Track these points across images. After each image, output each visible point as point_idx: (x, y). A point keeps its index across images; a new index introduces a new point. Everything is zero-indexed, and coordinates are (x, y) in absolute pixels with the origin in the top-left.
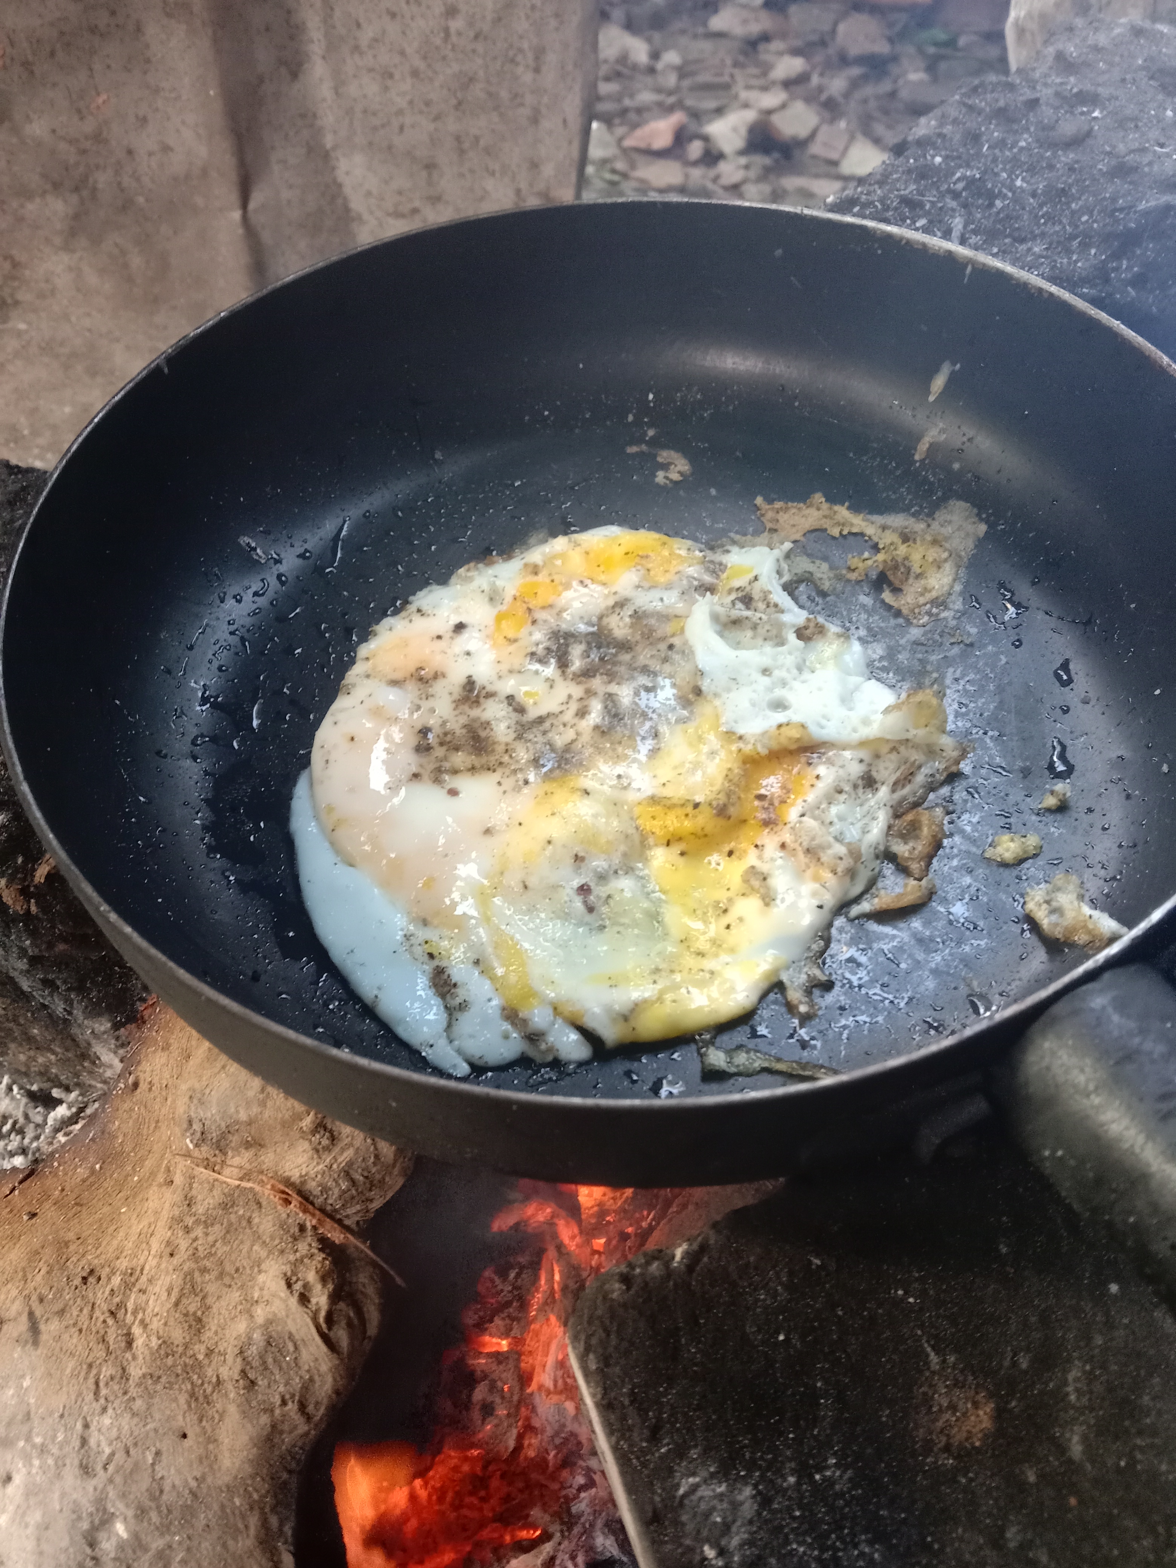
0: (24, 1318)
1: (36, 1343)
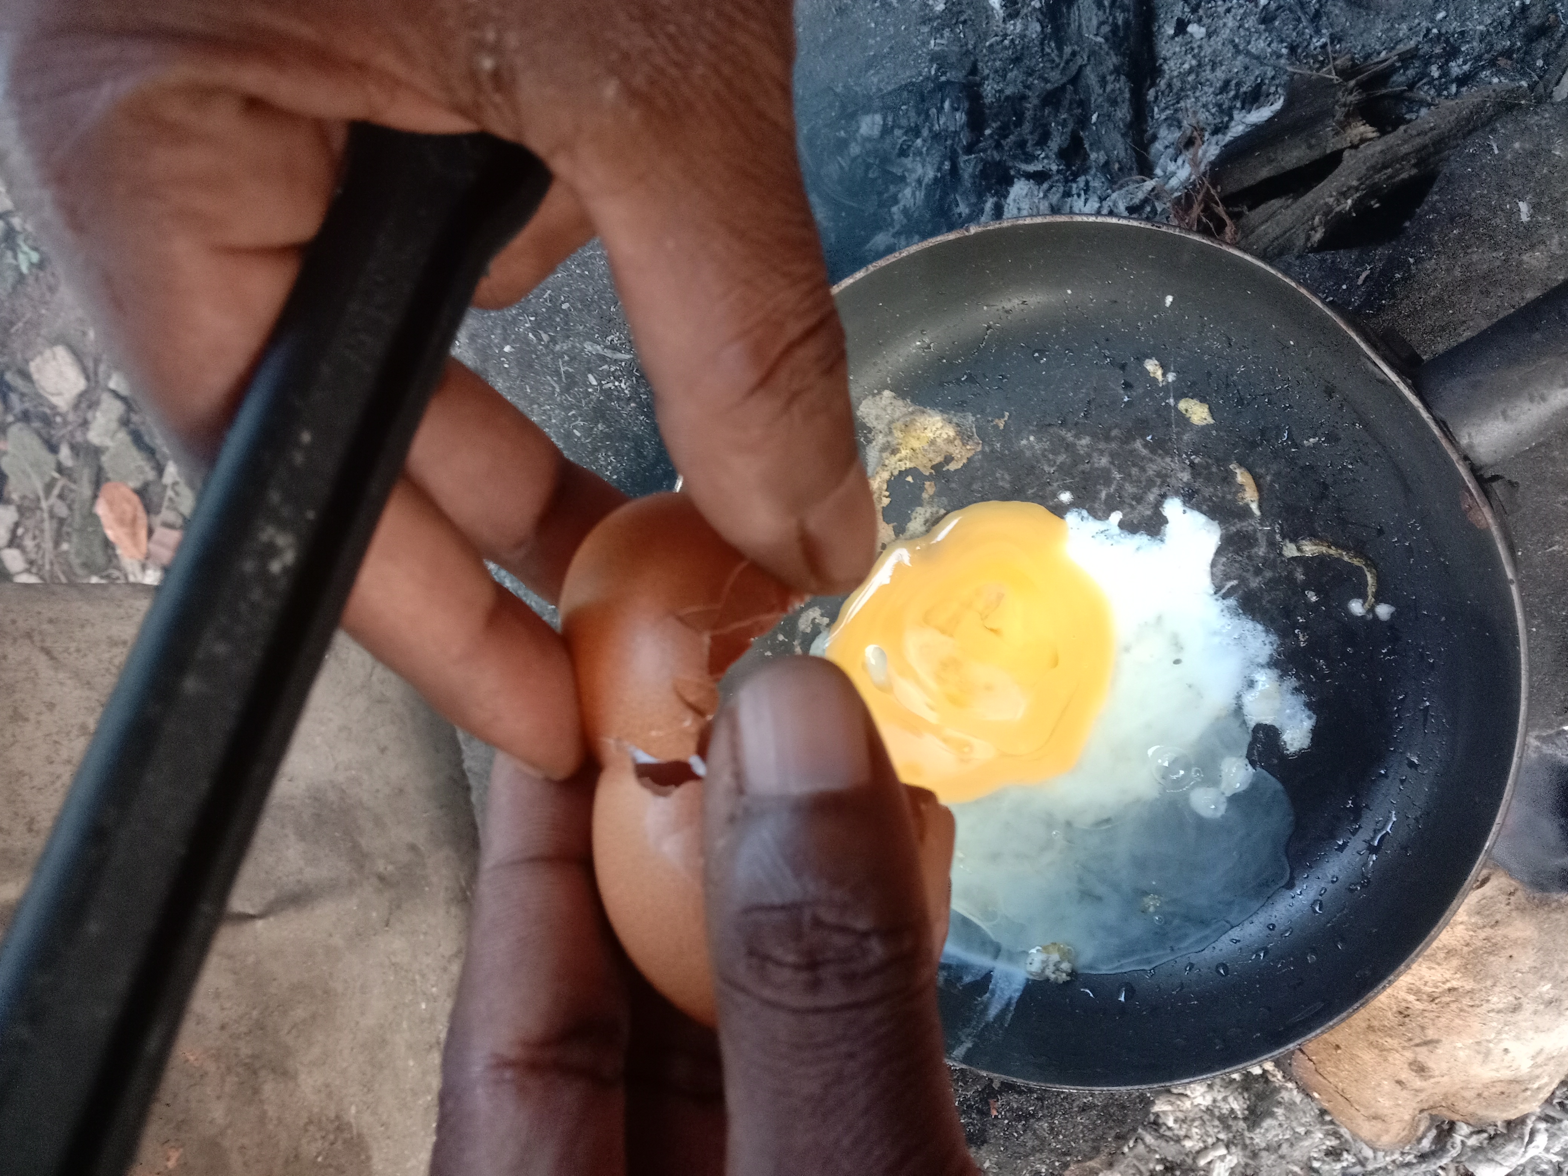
0: (1418, 1049)
1: (1438, 1041)
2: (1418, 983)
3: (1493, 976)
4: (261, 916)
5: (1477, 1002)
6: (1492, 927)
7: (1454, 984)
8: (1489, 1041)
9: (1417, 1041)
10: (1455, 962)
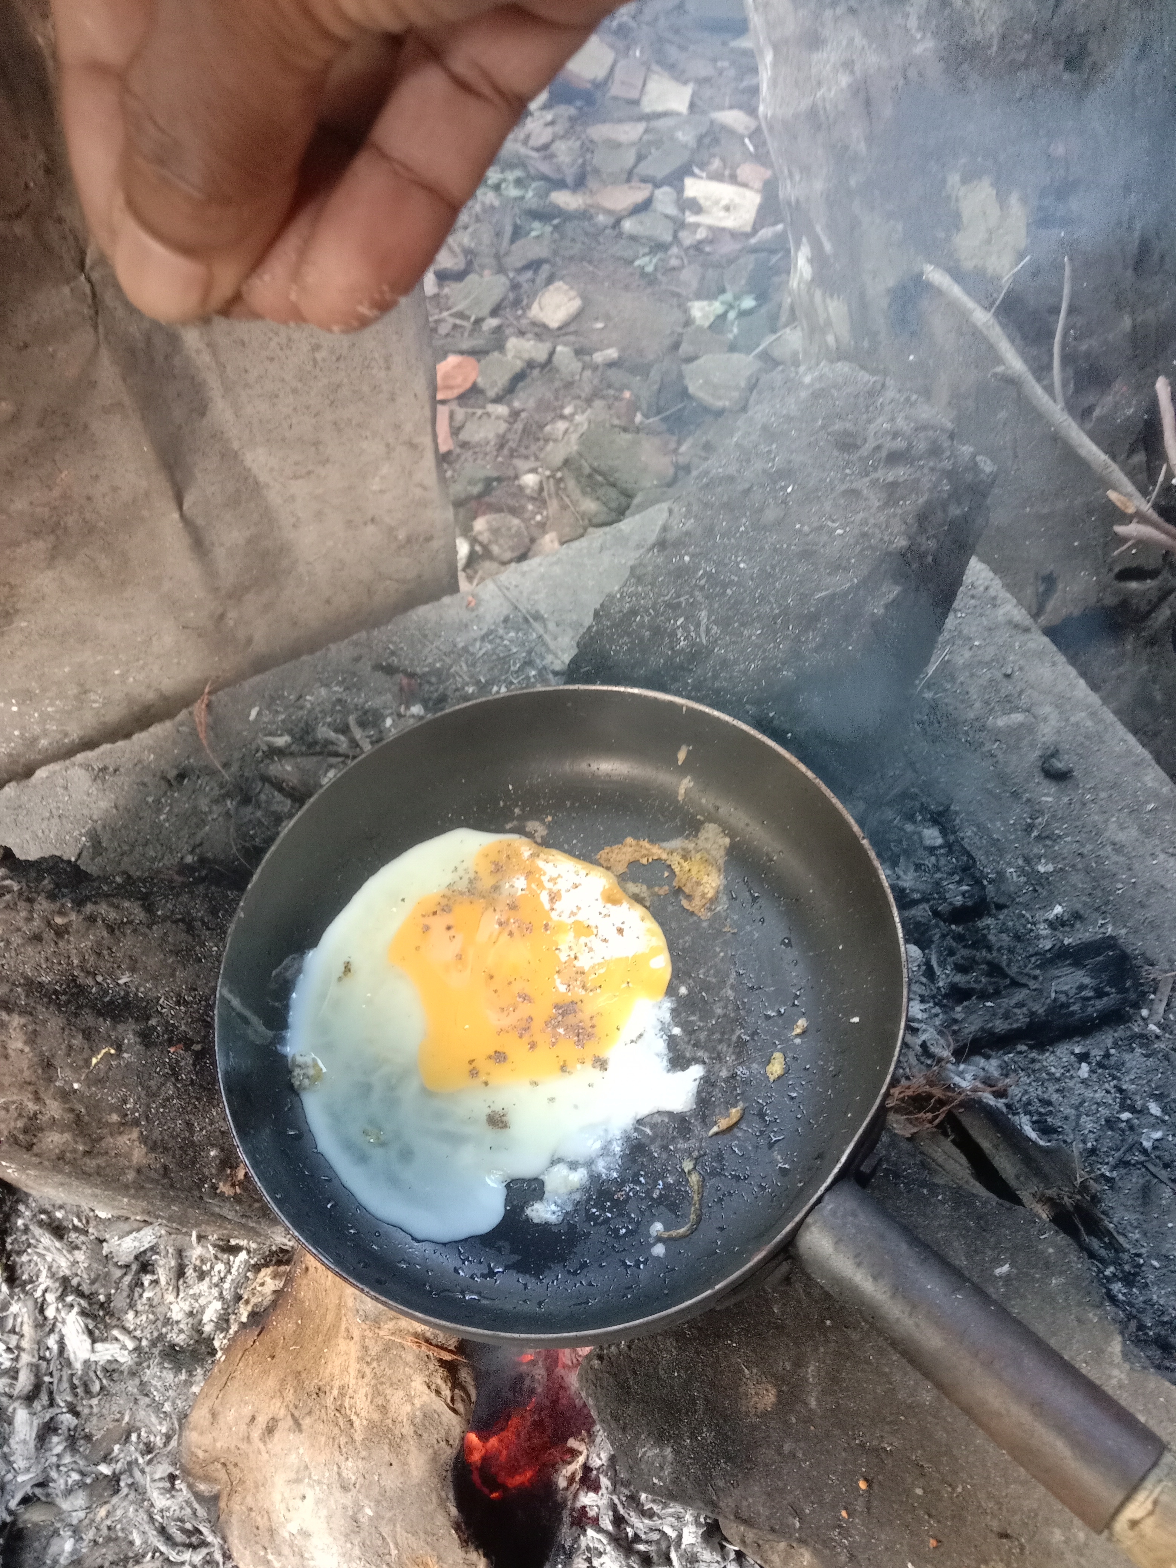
0: (289, 1417)
1: (300, 1431)
2: (350, 1391)
3: (370, 1454)
4: (182, 516)
5: (344, 1450)
6: (415, 1432)
7: (357, 1422)
8: (310, 1477)
9: (297, 1414)
10: (376, 1416)
